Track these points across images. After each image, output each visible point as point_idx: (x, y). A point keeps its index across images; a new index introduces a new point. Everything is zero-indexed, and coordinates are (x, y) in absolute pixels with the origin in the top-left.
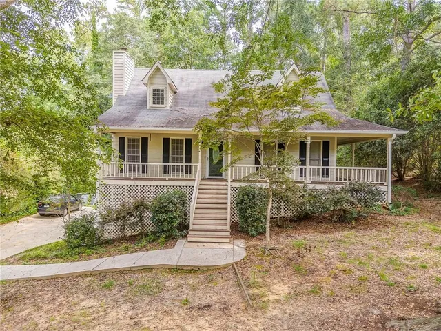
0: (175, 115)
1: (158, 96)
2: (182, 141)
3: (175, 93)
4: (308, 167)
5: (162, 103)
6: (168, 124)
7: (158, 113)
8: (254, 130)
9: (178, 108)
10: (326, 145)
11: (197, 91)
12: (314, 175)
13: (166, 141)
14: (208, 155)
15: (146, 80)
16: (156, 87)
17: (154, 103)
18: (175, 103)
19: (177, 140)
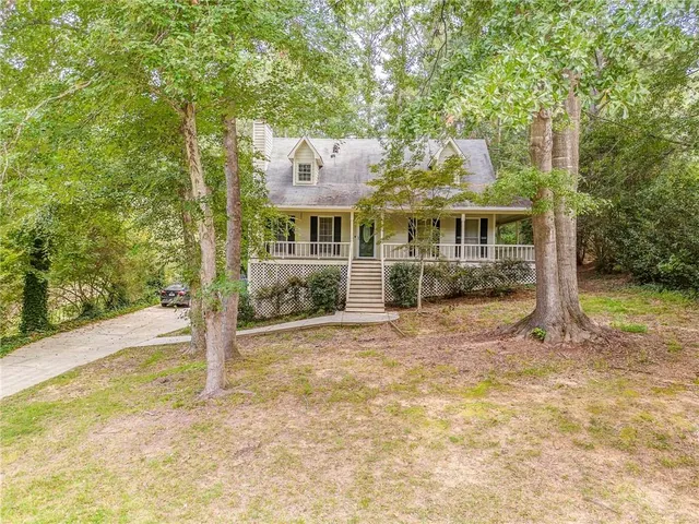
0: (324, 193)
1: (305, 172)
2: (331, 219)
3: (320, 167)
4: (463, 245)
5: (309, 179)
6: (319, 202)
7: (307, 191)
8: (407, 208)
9: (325, 184)
10: (484, 222)
11: (345, 165)
12: (468, 255)
13: (314, 220)
14: (358, 235)
15: (292, 156)
16: (303, 162)
17: (300, 179)
18: (322, 179)
19: (325, 219)
